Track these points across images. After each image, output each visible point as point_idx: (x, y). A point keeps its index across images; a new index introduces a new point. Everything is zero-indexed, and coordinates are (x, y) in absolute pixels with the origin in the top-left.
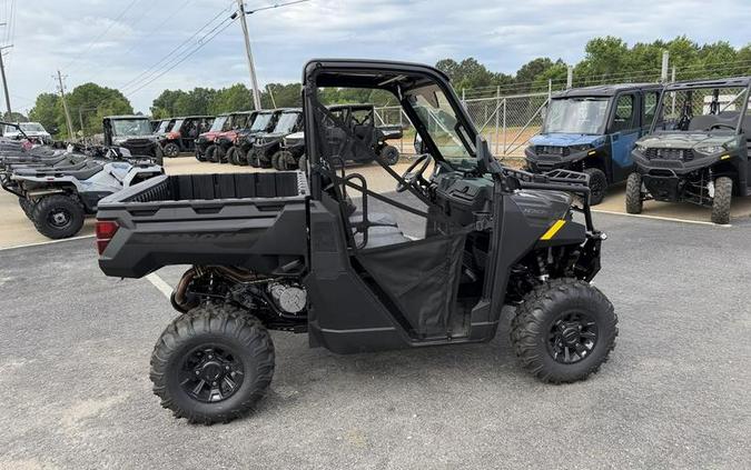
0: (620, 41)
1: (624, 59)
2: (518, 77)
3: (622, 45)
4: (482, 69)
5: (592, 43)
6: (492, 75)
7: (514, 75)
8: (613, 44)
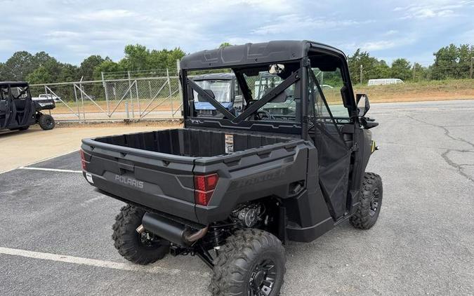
0: (145, 47)
1: (148, 59)
2: (82, 67)
3: (146, 50)
4: (54, 60)
5: (128, 48)
6: (62, 65)
7: (79, 66)
8: (141, 49)
